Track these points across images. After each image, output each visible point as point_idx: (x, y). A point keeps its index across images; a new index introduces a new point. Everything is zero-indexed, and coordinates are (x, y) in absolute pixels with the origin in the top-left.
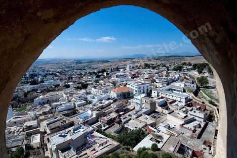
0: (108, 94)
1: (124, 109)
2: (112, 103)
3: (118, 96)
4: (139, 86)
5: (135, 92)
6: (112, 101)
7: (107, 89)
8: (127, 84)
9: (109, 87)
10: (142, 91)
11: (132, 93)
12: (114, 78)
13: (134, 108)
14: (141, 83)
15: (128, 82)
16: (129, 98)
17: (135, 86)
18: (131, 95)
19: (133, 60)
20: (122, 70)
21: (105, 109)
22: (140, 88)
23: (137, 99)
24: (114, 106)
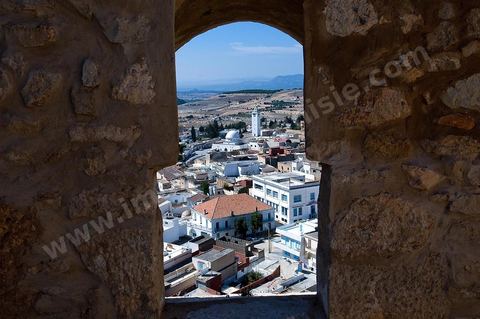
0: (181, 222)
1: (240, 274)
2: (196, 254)
3: (217, 228)
4: (297, 192)
5: (279, 216)
6: (195, 247)
7: (175, 204)
8: (249, 184)
9: (183, 197)
10: (307, 210)
11: (270, 219)
12: (202, 164)
13: (277, 273)
14: (302, 179)
15: (256, 179)
16: (258, 235)
17: (281, 192)
18: (265, 226)
19: (275, 98)
20: (230, 134)
21: (170, 276)
22: (297, 199)
23: (287, 239)
24: (202, 265)
